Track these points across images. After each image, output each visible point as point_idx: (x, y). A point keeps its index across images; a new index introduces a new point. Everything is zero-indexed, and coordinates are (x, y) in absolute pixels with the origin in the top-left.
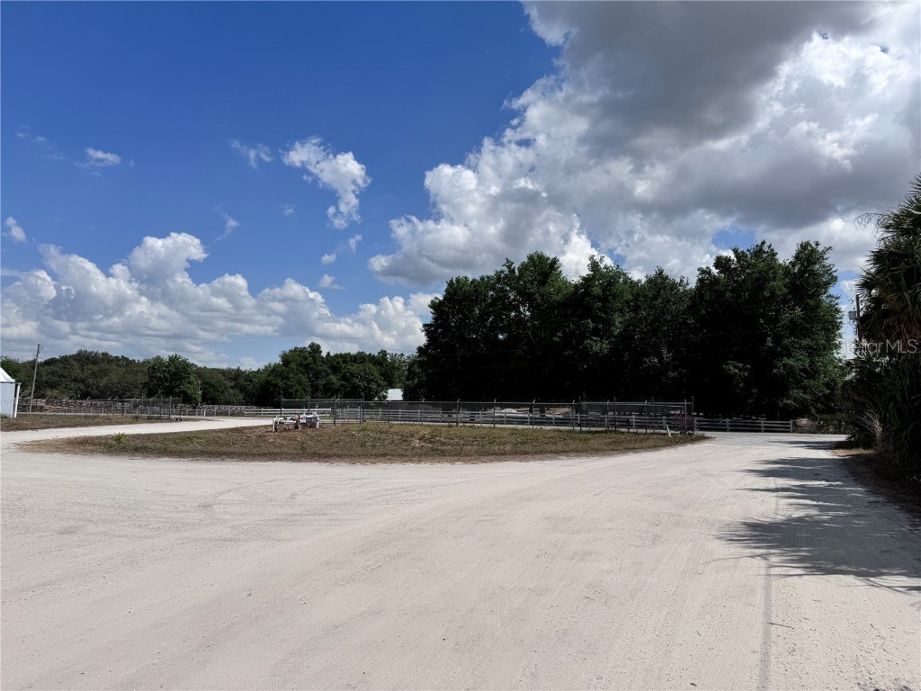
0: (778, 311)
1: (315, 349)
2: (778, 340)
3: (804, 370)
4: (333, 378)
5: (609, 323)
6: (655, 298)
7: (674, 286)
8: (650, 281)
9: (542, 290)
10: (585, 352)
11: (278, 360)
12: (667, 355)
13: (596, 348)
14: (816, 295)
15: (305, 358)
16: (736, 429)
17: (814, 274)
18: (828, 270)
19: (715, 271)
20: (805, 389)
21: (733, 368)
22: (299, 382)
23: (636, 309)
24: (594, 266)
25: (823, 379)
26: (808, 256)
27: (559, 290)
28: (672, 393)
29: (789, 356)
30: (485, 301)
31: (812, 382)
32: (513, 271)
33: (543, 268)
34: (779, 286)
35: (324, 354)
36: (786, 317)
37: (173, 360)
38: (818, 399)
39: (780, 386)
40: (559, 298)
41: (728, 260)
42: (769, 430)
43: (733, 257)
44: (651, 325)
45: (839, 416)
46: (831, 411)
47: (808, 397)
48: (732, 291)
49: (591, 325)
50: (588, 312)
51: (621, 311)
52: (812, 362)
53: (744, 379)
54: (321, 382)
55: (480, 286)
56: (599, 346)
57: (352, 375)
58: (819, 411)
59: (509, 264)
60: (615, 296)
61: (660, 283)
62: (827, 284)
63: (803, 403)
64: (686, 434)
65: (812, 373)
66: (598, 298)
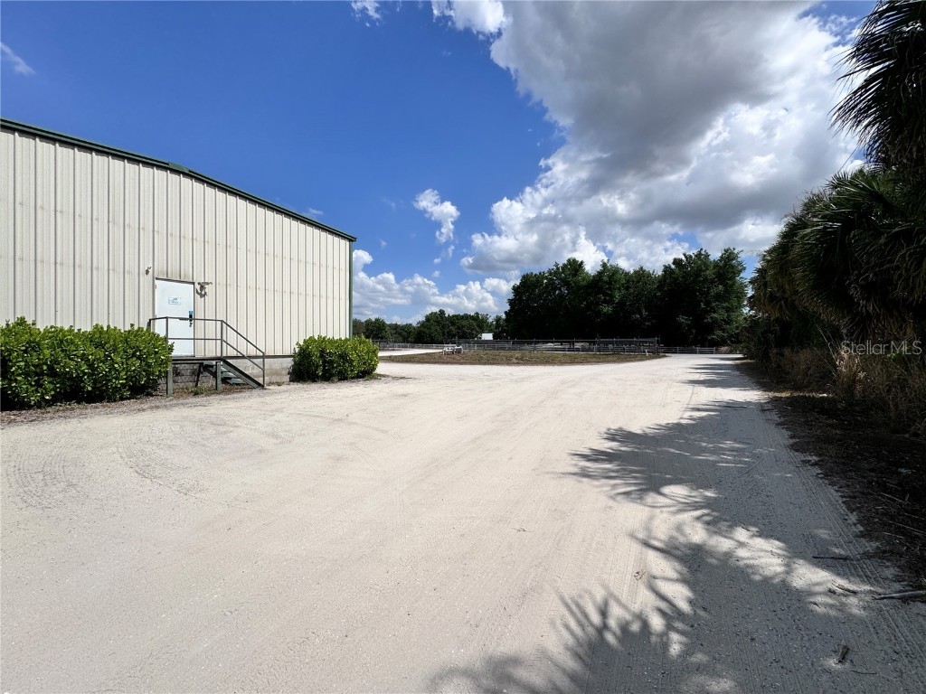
0: (709, 288)
1: (442, 312)
2: (708, 303)
3: (723, 320)
4: (452, 328)
5: (612, 296)
6: (638, 282)
7: (649, 275)
8: (635, 272)
9: (574, 279)
10: (599, 313)
11: (424, 319)
12: (645, 313)
13: (605, 310)
14: (732, 279)
15: (437, 318)
16: (682, 352)
17: (732, 267)
18: (740, 264)
19: (673, 267)
20: (723, 330)
21: (682, 319)
22: (436, 330)
23: (628, 288)
24: (604, 265)
25: (735, 325)
26: (729, 256)
27: (584, 279)
28: (647, 334)
29: (714, 312)
30: (541, 285)
31: (728, 326)
32: (558, 269)
33: (575, 266)
34: (710, 273)
35: (447, 315)
36: (713, 291)
37: (377, 320)
38: (732, 336)
39: (710, 328)
40: (584, 283)
41: (681, 260)
42: (701, 353)
43: (684, 258)
44: (636, 297)
45: (743, 345)
46: (739, 342)
47: (726, 335)
48: (682, 277)
49: (603, 298)
50: (601, 291)
51: (619, 289)
52: (728, 315)
53: (688, 325)
54: (446, 331)
55: (540, 277)
56: (606, 309)
57: (463, 326)
58: (732, 342)
59: (557, 265)
60: (615, 282)
61: (641, 275)
62: (741, 271)
63: (722, 337)
64: (656, 354)
65: (728, 322)
66: (606, 282)
